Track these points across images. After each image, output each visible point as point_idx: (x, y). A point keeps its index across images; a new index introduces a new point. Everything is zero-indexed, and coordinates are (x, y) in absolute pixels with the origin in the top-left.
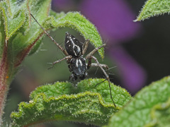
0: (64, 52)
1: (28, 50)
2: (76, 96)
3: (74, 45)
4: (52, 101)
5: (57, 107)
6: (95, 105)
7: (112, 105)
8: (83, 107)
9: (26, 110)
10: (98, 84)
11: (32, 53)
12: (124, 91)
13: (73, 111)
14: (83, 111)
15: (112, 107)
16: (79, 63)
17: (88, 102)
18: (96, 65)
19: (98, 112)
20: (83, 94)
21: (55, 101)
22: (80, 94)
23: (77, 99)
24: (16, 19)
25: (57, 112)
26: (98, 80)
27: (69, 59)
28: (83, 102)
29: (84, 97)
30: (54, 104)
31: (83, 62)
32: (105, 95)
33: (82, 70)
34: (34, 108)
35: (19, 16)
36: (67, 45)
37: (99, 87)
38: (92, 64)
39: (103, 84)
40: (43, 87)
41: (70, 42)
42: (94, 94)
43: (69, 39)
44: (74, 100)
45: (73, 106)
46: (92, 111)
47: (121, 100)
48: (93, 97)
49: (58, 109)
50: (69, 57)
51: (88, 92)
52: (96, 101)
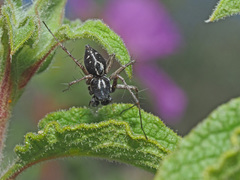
0: (83, 69)
1: (37, 67)
2: (97, 125)
3: (96, 62)
4: (67, 132)
5: (73, 139)
6: (121, 137)
7: (143, 137)
8: (106, 139)
9: (34, 142)
10: (125, 111)
11: (41, 71)
12: (157, 119)
13: (93, 144)
14: (106, 144)
15: (142, 140)
16: (102, 84)
17: (112, 133)
18: (123, 86)
19: (125, 145)
20: (106, 123)
21: (71, 132)
22: (102, 123)
23: (99, 129)
24: (23, 28)
25: (73, 146)
26: (124, 105)
27: (90, 79)
28: (106, 133)
29: (107, 127)
30: (69, 135)
31: (107, 83)
32: (133, 125)
33: (105, 93)
34: (44, 141)
35: (26, 25)
36: (86, 61)
37: (126, 115)
38: (118, 85)
39: (130, 111)
40: (55, 114)
41: (91, 57)
42: (119, 123)
43: (90, 54)
44: (94, 130)
45: (94, 138)
46: (117, 144)
47: (153, 131)
48: (118, 127)
49: (74, 142)
50: (90, 76)
51: (113, 121)
52: (123, 131)
